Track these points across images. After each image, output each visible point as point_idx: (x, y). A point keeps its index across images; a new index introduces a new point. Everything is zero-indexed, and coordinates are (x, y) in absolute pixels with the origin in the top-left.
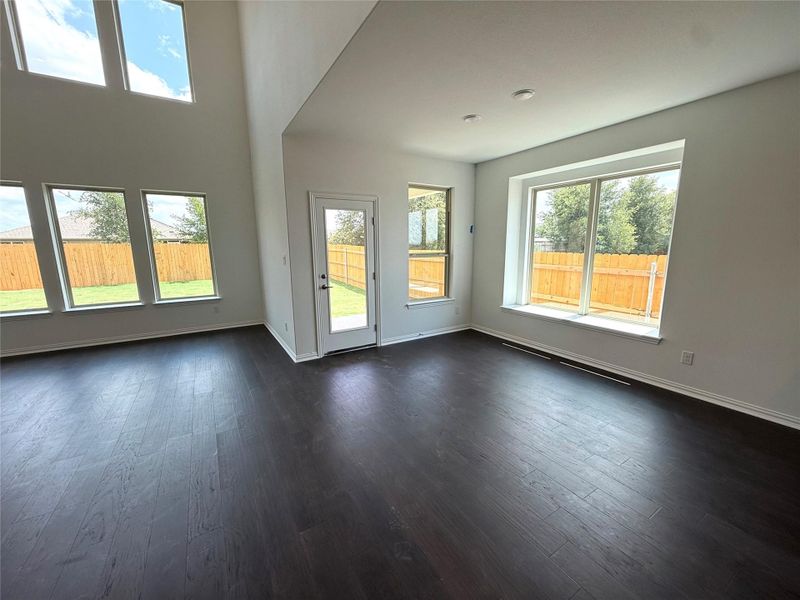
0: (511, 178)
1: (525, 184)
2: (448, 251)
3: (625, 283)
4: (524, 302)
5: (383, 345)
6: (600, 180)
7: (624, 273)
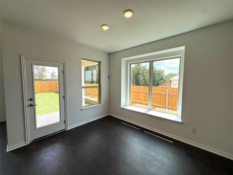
0: (122, 59)
1: (127, 62)
2: (100, 86)
3: (159, 96)
4: (128, 105)
5: (69, 129)
6: (153, 61)
7: (158, 93)
